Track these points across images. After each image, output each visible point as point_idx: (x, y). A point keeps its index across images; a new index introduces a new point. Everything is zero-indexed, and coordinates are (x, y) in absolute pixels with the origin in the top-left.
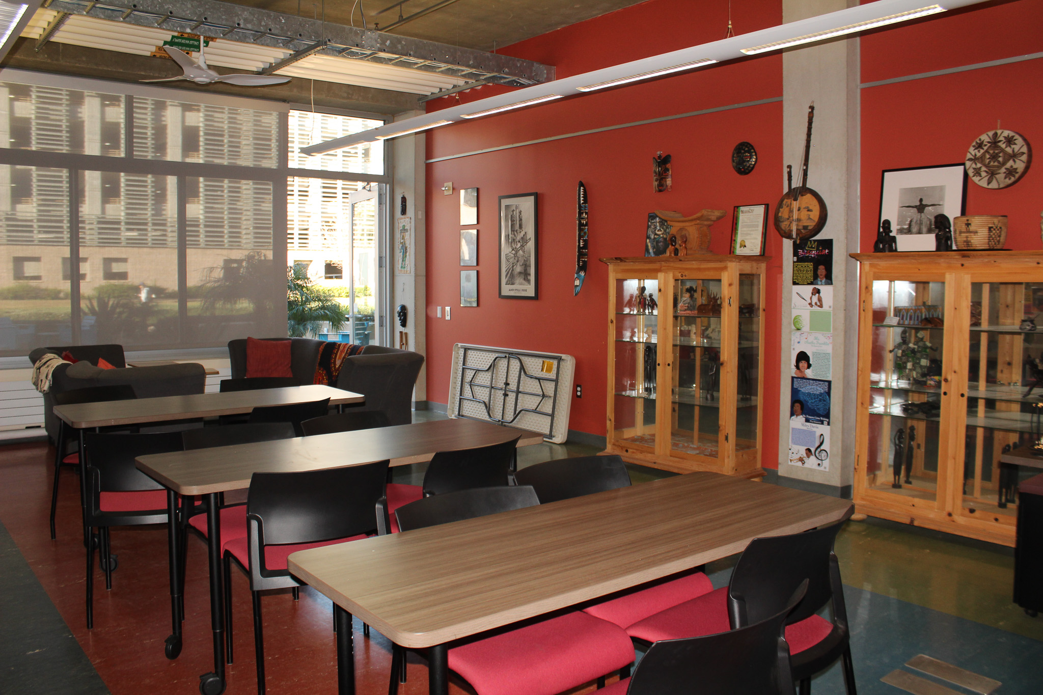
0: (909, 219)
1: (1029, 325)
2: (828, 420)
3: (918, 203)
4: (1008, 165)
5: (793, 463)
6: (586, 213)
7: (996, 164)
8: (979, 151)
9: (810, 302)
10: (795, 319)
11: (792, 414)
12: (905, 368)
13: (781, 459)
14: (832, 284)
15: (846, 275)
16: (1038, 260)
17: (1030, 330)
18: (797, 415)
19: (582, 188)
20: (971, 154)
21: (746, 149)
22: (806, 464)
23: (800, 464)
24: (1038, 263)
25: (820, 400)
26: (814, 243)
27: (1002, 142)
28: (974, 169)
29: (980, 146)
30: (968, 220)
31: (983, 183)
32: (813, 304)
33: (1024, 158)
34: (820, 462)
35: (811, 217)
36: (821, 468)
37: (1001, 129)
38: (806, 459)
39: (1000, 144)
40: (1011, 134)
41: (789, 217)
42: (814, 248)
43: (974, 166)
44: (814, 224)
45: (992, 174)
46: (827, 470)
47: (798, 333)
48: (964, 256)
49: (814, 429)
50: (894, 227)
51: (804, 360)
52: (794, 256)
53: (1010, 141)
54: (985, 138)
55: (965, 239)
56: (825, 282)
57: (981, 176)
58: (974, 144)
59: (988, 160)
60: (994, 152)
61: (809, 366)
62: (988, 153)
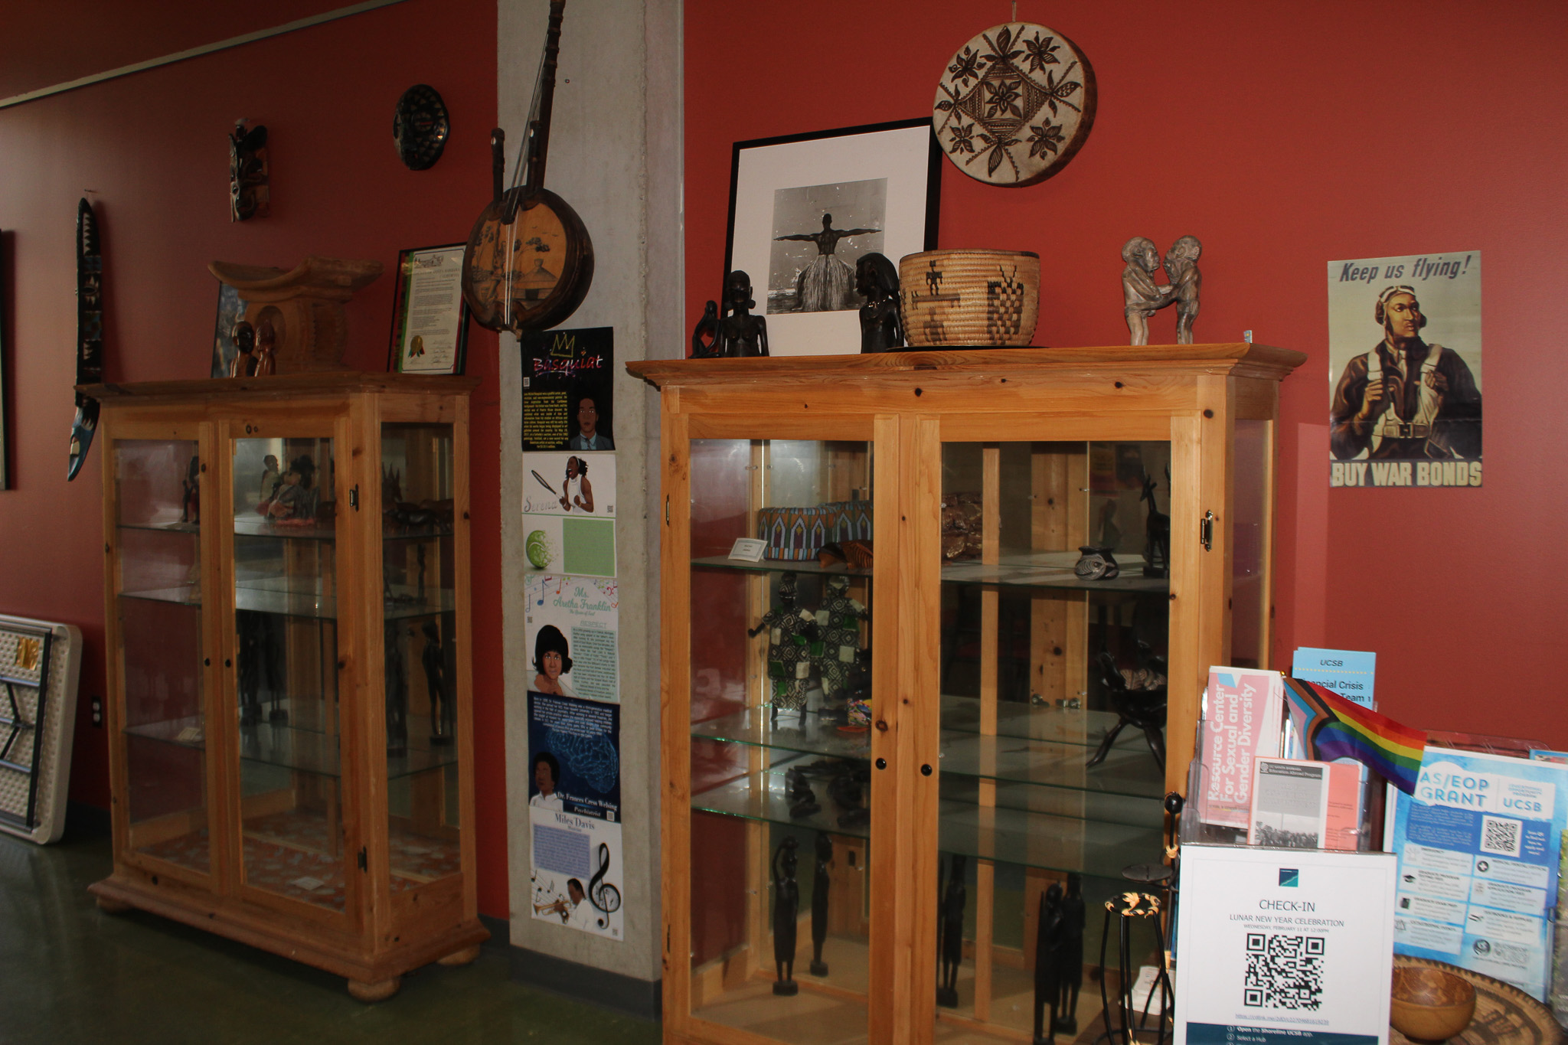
0: (798, 272)
1: (1099, 565)
2: (615, 808)
3: (820, 229)
4: (1038, 119)
5: (541, 916)
6: (97, 278)
7: (1008, 115)
8: (965, 83)
9: (563, 494)
10: (530, 540)
11: (533, 791)
12: (792, 676)
13: (514, 905)
14: (611, 447)
15: (646, 424)
16: (1117, 375)
17: (1103, 578)
18: (545, 794)
19: (86, 215)
20: (946, 90)
21: (423, 102)
22: (570, 919)
23: (556, 918)
24: (1118, 385)
25: (596, 756)
26: (569, 338)
27: (1023, 56)
28: (953, 129)
29: (967, 68)
30: (933, 264)
31: (978, 169)
32: (571, 501)
33: (1077, 97)
34: (602, 915)
35: (546, 266)
36: (607, 933)
37: (1018, 20)
38: (570, 907)
39: (1017, 61)
40: (1044, 33)
41: (495, 268)
42: (568, 352)
43: (954, 122)
44: (554, 284)
45: (999, 145)
46: (620, 937)
47: (539, 577)
48: (920, 366)
49: (585, 831)
50: (761, 293)
51: (550, 649)
52: (524, 375)
53: (1040, 52)
54: (979, 46)
55: (928, 318)
56: (597, 441)
57: (972, 151)
58: (953, 62)
59: (988, 106)
60: (1003, 83)
61: (567, 666)
62: (989, 85)
